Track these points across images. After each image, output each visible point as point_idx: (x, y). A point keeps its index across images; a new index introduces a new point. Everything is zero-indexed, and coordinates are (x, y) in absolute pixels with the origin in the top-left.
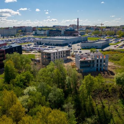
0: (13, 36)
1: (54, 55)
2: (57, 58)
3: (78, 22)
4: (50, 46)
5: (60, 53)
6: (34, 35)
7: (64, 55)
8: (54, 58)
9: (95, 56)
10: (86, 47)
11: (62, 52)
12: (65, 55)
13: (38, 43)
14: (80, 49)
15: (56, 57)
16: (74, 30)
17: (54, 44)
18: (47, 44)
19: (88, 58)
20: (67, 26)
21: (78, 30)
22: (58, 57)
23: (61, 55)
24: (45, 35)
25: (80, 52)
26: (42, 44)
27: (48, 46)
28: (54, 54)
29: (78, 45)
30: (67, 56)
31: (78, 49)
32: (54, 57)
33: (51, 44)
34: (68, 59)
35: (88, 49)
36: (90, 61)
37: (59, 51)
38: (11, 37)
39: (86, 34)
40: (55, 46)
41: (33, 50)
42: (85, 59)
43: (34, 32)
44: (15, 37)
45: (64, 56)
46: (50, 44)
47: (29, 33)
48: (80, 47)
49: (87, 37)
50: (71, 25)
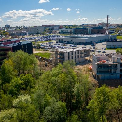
0: (40, 34)
1: (69, 55)
2: (72, 58)
3: (108, 20)
4: (71, 45)
5: (77, 52)
6: (60, 33)
7: (81, 55)
8: (69, 59)
9: (118, 58)
10: (112, 47)
11: (80, 52)
12: (83, 55)
13: (60, 41)
14: (105, 49)
15: (70, 58)
16: (102, 28)
17: (76, 43)
18: (68, 43)
19: (109, 60)
20: (95, 25)
21: (108, 28)
22: (74, 57)
23: (78, 56)
24: (71, 33)
25: (104, 52)
26: (64, 42)
27: (69, 45)
28: (69, 53)
29: (103, 44)
30: (86, 57)
31: (102, 49)
32: (69, 57)
33: (74, 43)
34: (86, 60)
35: (115, 48)
36: (111, 65)
37: (75, 50)
38: (37, 35)
39: (116, 33)
40: (77, 44)
41: (51, 49)
42: (103, 62)
43: (60, 31)
44: (41, 35)
45: (81, 57)
46: (72, 42)
47: (55, 32)
48: (105, 47)
49: (116, 36)
50: (100, 23)
